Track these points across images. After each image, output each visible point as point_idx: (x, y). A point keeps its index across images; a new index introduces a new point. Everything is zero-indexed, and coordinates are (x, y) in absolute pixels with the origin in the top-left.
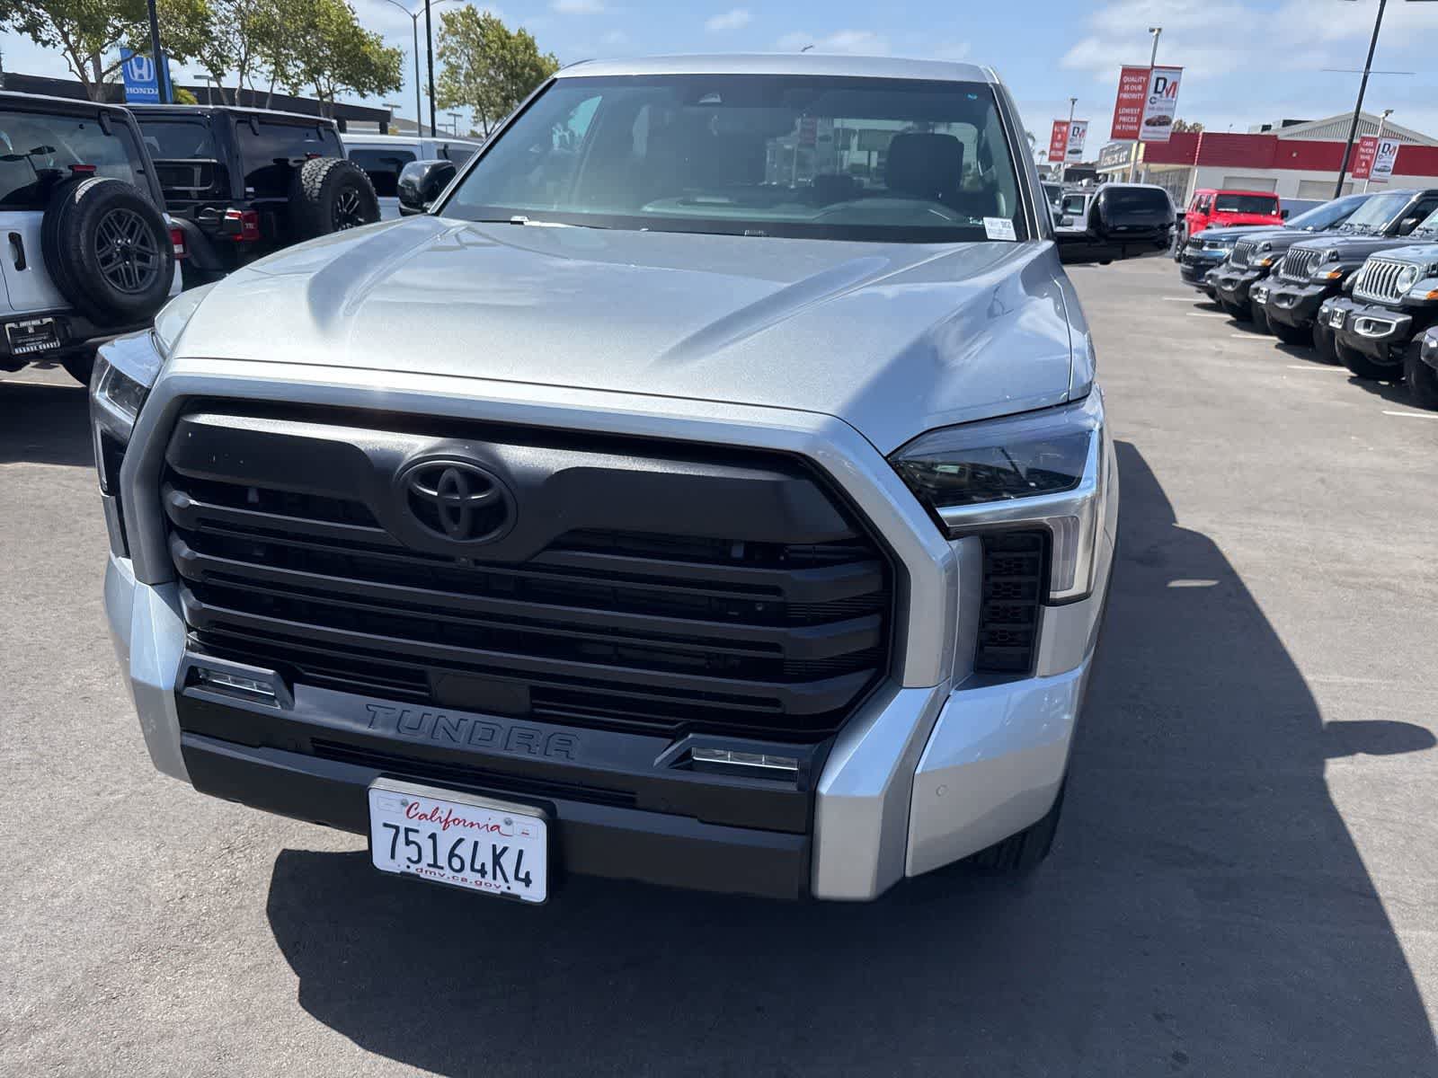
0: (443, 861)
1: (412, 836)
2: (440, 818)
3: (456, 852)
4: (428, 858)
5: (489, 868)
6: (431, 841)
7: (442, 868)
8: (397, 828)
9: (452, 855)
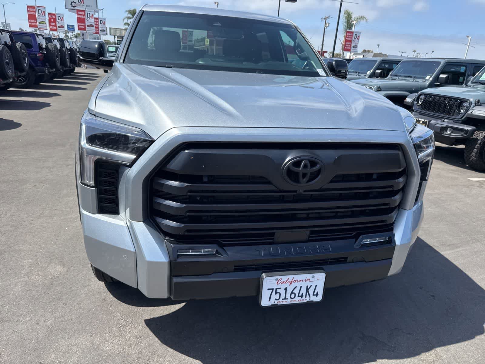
0: (288, 296)
1: (278, 291)
2: (289, 281)
3: (293, 292)
4: (283, 297)
5: (304, 295)
6: (285, 290)
7: (287, 299)
8: (273, 289)
9: (292, 293)
